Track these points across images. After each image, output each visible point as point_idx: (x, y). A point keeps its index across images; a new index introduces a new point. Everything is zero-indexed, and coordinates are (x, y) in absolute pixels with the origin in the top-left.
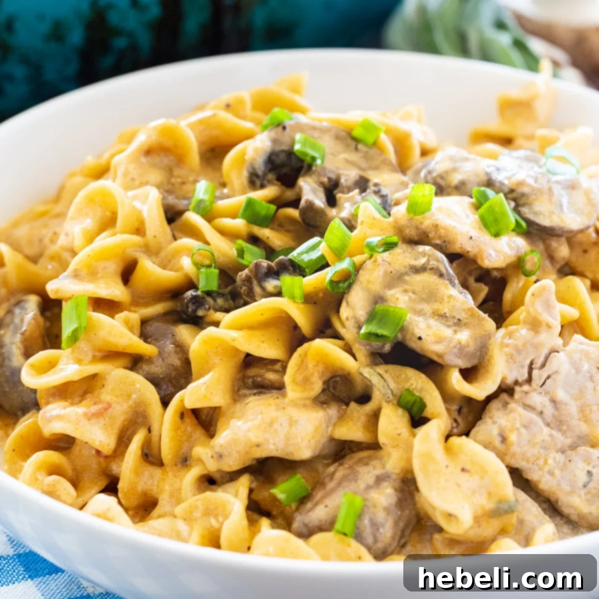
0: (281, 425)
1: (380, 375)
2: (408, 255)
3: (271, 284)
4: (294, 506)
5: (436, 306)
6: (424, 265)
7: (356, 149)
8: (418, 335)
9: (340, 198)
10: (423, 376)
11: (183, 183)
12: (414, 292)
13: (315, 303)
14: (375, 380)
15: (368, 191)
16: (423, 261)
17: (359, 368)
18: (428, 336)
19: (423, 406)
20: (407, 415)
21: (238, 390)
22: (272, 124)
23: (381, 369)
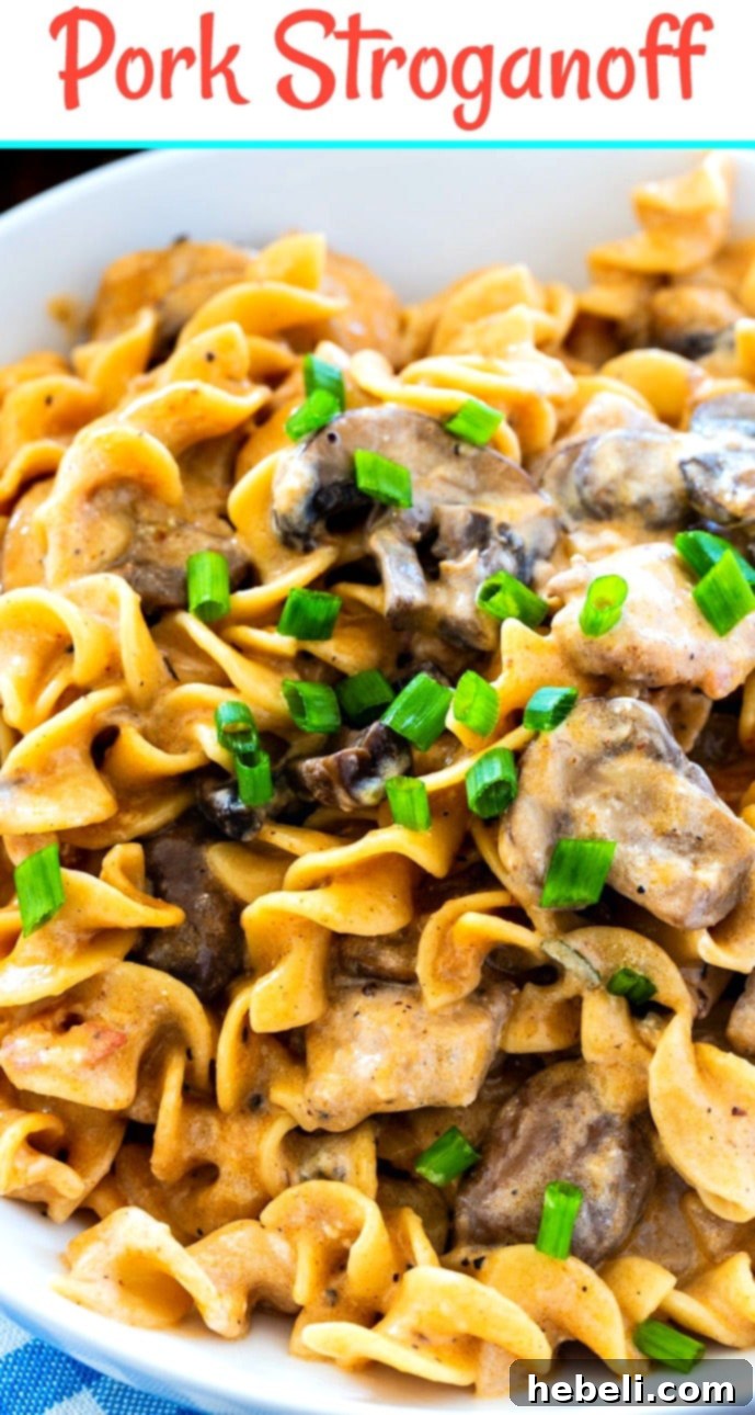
0: (425, 1064)
1: (577, 953)
2: (597, 722)
3: (368, 792)
4: (454, 1182)
5: (658, 818)
6: (627, 739)
7: (457, 452)
8: (638, 884)
9: (448, 570)
10: (649, 945)
11: (161, 536)
12: (618, 798)
13: (446, 814)
14: (570, 963)
15: (492, 543)
16: (623, 731)
17: (542, 944)
18: (653, 882)
19: (652, 989)
20: (624, 1003)
21: (333, 977)
22: (309, 430)
23: (578, 940)
